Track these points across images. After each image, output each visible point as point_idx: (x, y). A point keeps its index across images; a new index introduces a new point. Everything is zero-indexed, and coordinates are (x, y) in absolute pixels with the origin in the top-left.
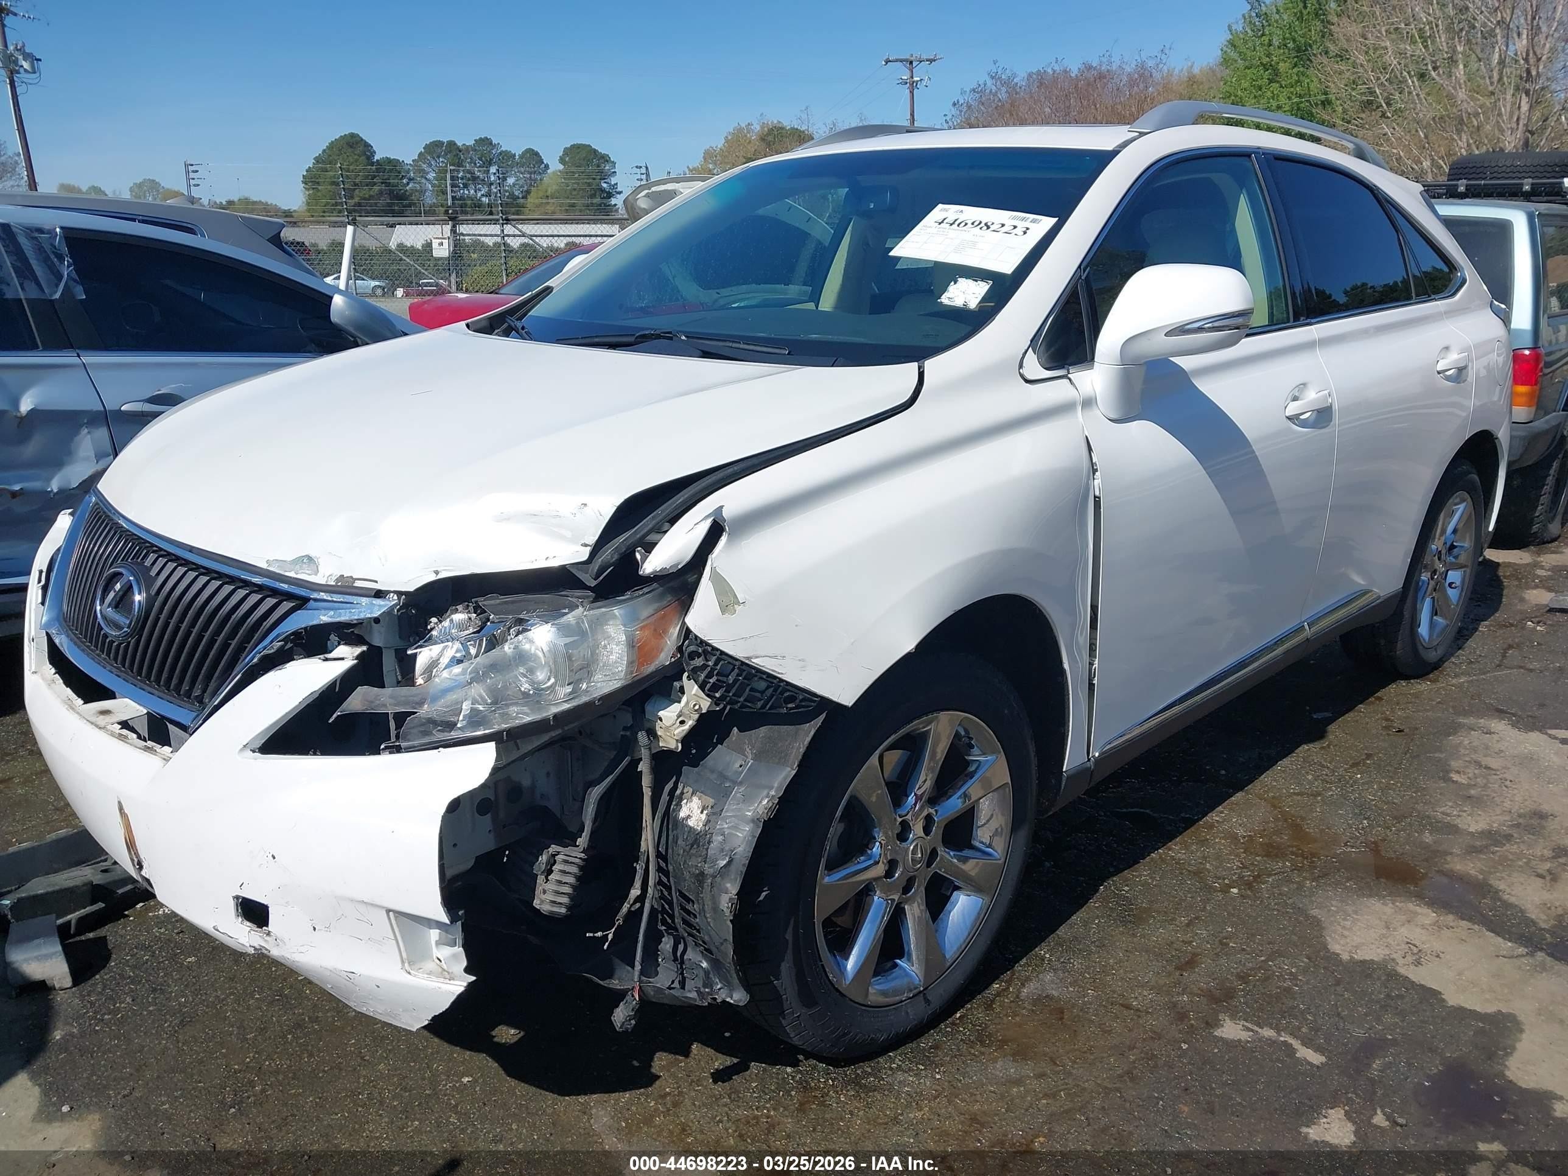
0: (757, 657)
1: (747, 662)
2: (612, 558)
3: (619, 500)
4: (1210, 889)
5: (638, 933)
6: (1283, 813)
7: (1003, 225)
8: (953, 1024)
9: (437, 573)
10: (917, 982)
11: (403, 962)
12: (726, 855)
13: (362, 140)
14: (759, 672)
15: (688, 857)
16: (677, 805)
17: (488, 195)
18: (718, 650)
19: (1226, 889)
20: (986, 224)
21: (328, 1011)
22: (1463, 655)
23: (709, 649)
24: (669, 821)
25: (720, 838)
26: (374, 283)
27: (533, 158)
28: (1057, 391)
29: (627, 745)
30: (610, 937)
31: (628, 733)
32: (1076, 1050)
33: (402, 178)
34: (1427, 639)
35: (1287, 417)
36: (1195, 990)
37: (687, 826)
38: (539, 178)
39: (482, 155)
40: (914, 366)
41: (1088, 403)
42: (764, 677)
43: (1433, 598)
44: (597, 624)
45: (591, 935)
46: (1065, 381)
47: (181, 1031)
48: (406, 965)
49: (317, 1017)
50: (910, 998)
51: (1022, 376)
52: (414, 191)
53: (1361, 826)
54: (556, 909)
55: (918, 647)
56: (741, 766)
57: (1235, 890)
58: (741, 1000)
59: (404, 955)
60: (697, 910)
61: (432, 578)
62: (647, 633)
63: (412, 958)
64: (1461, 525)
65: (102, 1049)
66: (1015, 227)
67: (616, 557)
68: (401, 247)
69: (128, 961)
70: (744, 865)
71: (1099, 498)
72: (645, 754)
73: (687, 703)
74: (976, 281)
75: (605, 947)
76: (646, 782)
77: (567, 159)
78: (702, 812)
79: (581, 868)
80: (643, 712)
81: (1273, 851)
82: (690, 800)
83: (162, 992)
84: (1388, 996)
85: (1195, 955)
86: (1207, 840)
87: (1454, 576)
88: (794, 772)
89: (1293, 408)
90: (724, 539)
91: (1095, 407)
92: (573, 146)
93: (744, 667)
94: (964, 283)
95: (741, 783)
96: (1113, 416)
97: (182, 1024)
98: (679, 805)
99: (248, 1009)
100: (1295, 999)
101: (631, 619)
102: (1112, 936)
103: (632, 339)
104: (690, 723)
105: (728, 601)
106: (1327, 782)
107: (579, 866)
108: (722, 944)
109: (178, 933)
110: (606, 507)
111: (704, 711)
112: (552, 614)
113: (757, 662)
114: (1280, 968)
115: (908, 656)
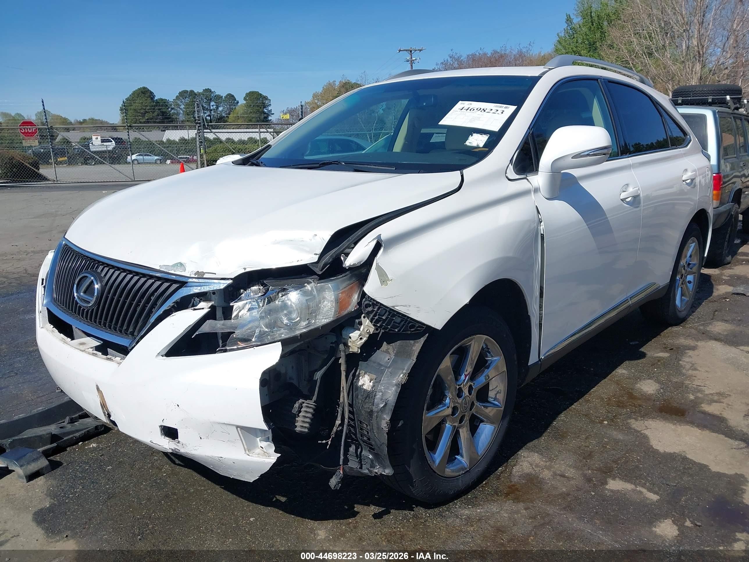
0: (397, 306)
1: (393, 308)
2: (329, 260)
3: (332, 233)
4: (593, 422)
5: (341, 441)
6: (623, 387)
7: (491, 110)
8: (482, 486)
9: (245, 269)
10: (466, 466)
11: (245, 450)
12: (384, 401)
13: (149, 90)
14: (398, 314)
15: (364, 404)
16: (357, 379)
17: (209, 116)
18: (379, 303)
19: (601, 422)
20: (483, 109)
21: (180, 489)
22: (695, 315)
23: (375, 302)
24: (353, 387)
25: (381, 394)
26: (156, 158)
27: (231, 97)
28: (522, 185)
29: (333, 351)
30: (329, 443)
31: (334, 345)
32: (542, 496)
33: (168, 108)
34: (680, 307)
35: (621, 199)
36: (595, 468)
37: (363, 389)
38: (234, 107)
39: (207, 97)
40: (458, 172)
41: (536, 190)
42: (400, 316)
43: (682, 288)
44: (320, 291)
45: (321, 442)
46: (525, 180)
47: (109, 501)
48: (247, 451)
49: (175, 492)
50: (463, 474)
51: (507, 177)
52: (174, 114)
53: (660, 392)
54: (303, 430)
55: (470, 301)
56: (389, 359)
57: (606, 422)
58: (389, 473)
59: (246, 447)
60: (369, 429)
61: (243, 271)
62: (344, 295)
63: (249, 448)
64: (694, 253)
65: (71, 511)
66: (497, 110)
67: (331, 260)
68: (168, 140)
69: (77, 469)
70: (393, 406)
71: (543, 235)
72: (342, 354)
73: (364, 329)
74: (482, 135)
75: (328, 447)
76: (343, 368)
77: (247, 98)
78: (370, 382)
79: (314, 410)
80: (341, 335)
81: (620, 405)
82: (363, 376)
83: (97, 483)
84: (684, 468)
85: (591, 452)
86: (589, 400)
87: (690, 278)
88: (414, 362)
89: (623, 195)
90: (382, 250)
91: (539, 192)
92: (250, 92)
93: (391, 311)
94: (476, 136)
95: (389, 367)
96: (547, 197)
97: (109, 498)
98: (358, 379)
99: (141, 490)
100: (641, 471)
101: (336, 289)
102: (551, 444)
103: (318, 165)
104: (365, 339)
105: (383, 278)
106: (641, 373)
107: (313, 408)
108: (381, 445)
109: (101, 456)
110: (327, 236)
111: (371, 333)
112: (300, 287)
113: (397, 308)
114: (632, 457)
115: (466, 305)
